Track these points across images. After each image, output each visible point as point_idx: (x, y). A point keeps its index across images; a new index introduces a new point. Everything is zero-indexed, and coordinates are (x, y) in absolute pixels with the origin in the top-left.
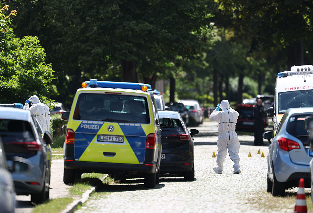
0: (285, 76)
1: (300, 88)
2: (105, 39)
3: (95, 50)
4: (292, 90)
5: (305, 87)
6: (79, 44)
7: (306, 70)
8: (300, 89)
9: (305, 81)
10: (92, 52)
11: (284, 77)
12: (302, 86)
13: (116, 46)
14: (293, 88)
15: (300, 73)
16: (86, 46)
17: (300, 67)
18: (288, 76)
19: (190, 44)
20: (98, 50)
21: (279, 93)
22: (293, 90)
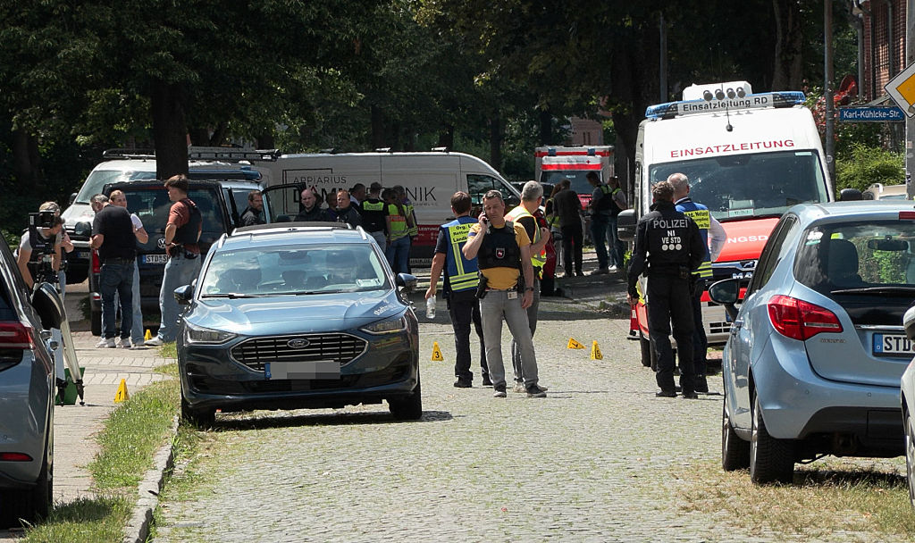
0: (668, 115)
1: (715, 150)
2: (98, 16)
3: (69, 49)
4: (689, 157)
5: (730, 148)
6: (20, 31)
7: (731, 95)
8: (716, 154)
9: (730, 129)
10: (60, 55)
11: (664, 118)
12: (722, 143)
13: (133, 37)
14: (695, 152)
15: (713, 106)
16: (42, 37)
17: (712, 88)
18: (677, 114)
19: (356, 30)
20: (77, 47)
21: (651, 167)
22: (695, 156)
